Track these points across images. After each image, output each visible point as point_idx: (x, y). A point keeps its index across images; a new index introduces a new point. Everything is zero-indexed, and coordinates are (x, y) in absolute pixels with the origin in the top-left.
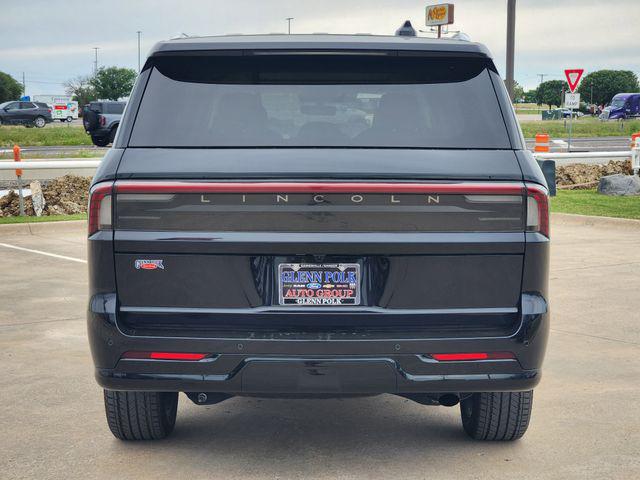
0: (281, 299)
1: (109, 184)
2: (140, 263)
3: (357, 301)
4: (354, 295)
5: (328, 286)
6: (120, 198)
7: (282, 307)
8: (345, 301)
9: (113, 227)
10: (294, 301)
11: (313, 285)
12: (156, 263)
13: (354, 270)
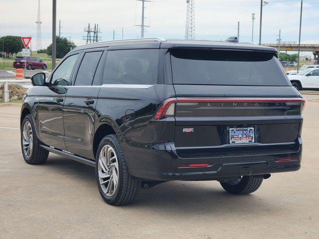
0: (231, 141)
1: (174, 99)
2: (185, 130)
3: (253, 141)
4: (252, 139)
5: (244, 136)
6: (178, 104)
7: (231, 144)
8: (249, 141)
9: (175, 116)
10: (234, 142)
11: (240, 136)
12: (190, 130)
13: (252, 130)
